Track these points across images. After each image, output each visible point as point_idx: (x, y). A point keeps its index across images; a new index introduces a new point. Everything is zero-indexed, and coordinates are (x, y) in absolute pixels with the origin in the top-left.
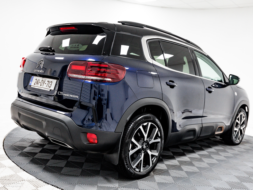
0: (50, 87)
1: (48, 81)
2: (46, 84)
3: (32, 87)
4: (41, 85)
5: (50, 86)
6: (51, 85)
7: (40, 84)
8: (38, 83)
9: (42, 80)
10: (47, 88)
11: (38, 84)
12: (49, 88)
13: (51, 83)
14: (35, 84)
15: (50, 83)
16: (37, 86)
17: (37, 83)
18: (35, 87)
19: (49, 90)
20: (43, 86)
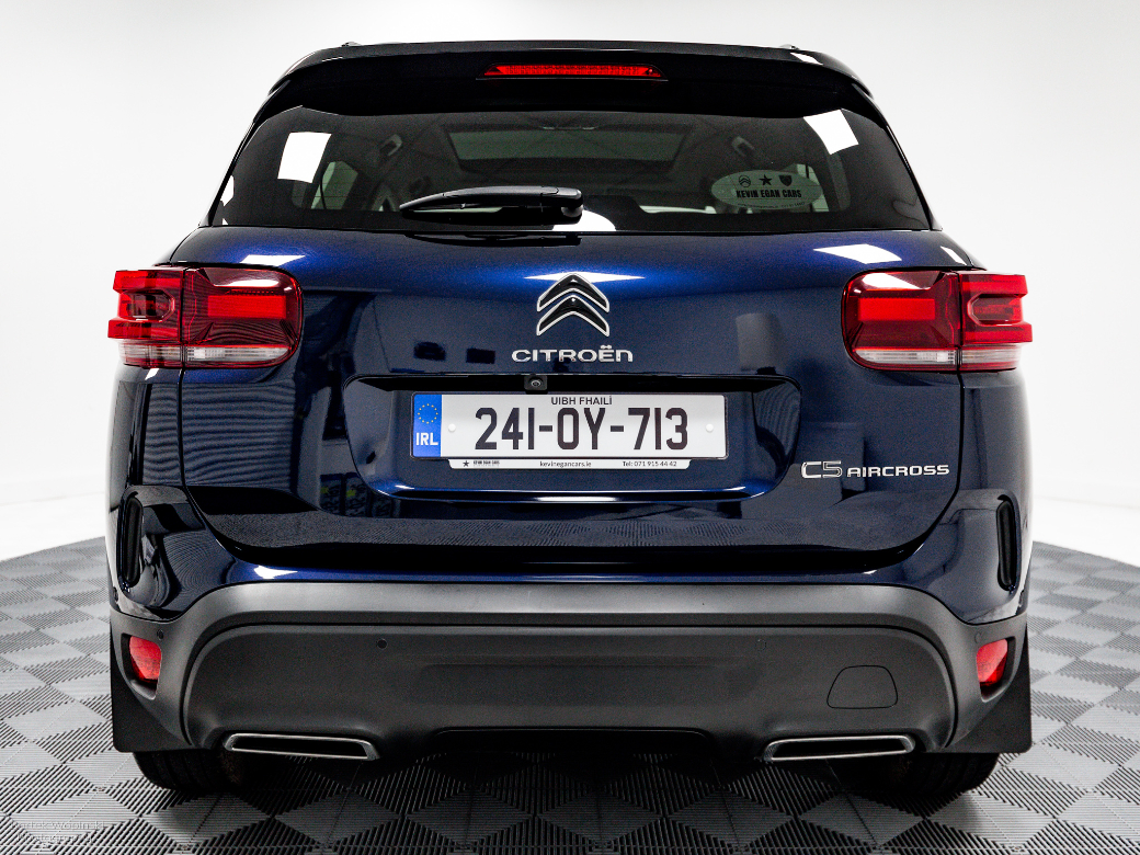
0: (678, 446)
1: (633, 411)
2: (617, 429)
3: (456, 464)
4: (569, 440)
6: (679, 429)
7: (546, 438)
8: (524, 429)
9: (567, 410)
10: (649, 451)
12: (669, 452)
13: (676, 417)
14: (484, 444)
15: (671, 422)
16: (523, 452)
17: (513, 435)
18: (504, 465)
19: (684, 465)
20: (595, 446)
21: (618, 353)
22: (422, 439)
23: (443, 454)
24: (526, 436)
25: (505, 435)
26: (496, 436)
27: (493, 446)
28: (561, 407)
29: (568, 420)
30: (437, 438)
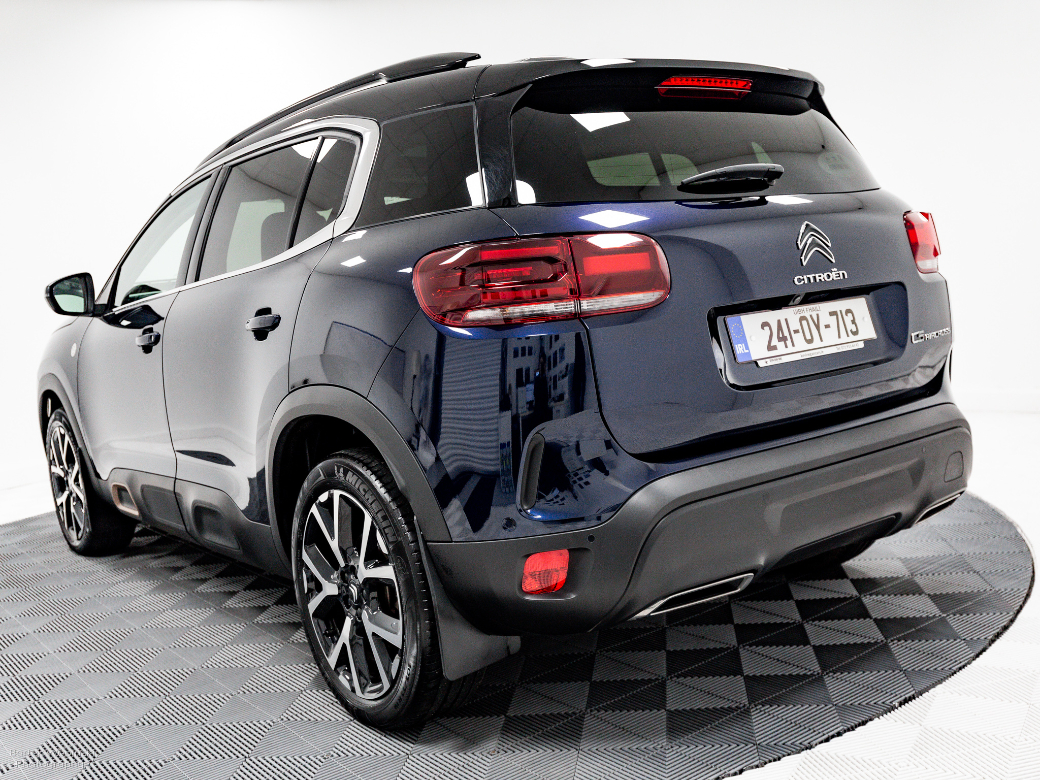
0: (855, 333)
1: (832, 314)
2: (827, 326)
3: (762, 364)
4: (809, 337)
5: (854, 330)
6: (853, 322)
7: (798, 338)
8: (786, 334)
9: (802, 318)
10: (844, 339)
11: (789, 342)
12: (852, 338)
13: (850, 315)
14: (771, 348)
15: (848, 319)
16: (791, 349)
17: (783, 339)
18: (785, 359)
19: (861, 345)
20: (822, 340)
21: (841, 272)
22: (739, 349)
23: (754, 358)
24: (789, 338)
25: (780, 339)
26: (775, 342)
27: (775, 348)
28: (799, 316)
29: (804, 323)
30: (747, 348)
